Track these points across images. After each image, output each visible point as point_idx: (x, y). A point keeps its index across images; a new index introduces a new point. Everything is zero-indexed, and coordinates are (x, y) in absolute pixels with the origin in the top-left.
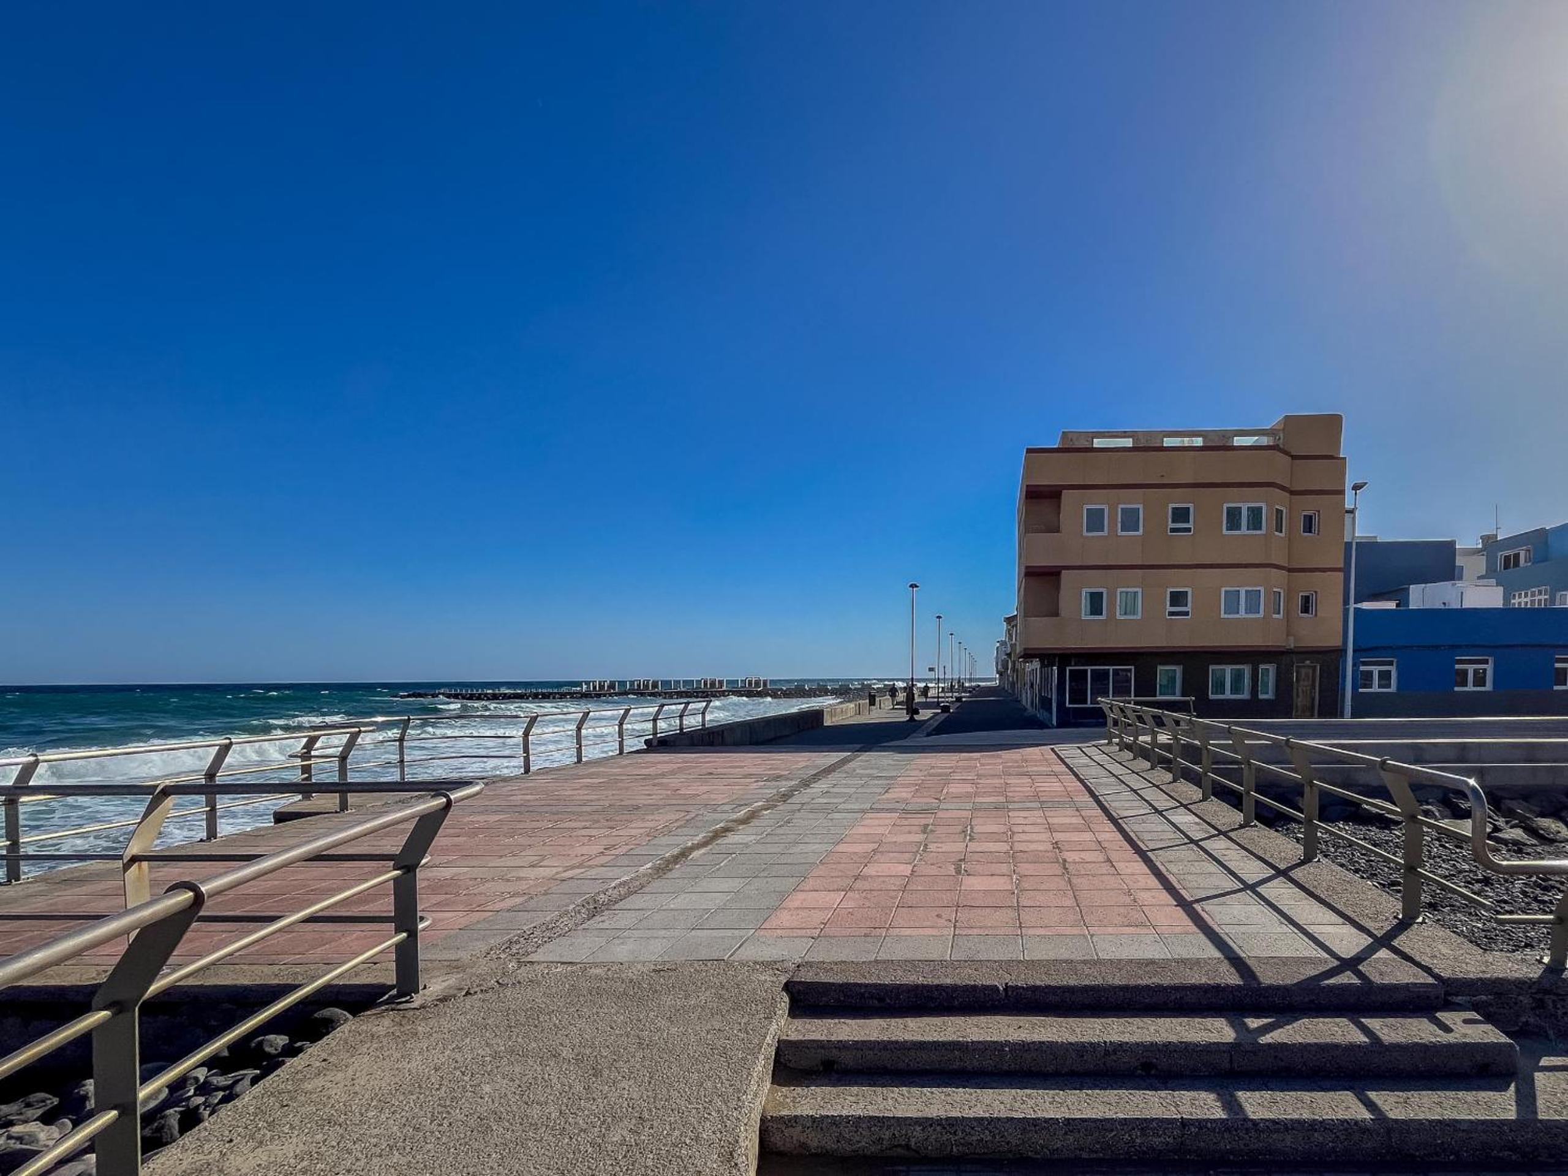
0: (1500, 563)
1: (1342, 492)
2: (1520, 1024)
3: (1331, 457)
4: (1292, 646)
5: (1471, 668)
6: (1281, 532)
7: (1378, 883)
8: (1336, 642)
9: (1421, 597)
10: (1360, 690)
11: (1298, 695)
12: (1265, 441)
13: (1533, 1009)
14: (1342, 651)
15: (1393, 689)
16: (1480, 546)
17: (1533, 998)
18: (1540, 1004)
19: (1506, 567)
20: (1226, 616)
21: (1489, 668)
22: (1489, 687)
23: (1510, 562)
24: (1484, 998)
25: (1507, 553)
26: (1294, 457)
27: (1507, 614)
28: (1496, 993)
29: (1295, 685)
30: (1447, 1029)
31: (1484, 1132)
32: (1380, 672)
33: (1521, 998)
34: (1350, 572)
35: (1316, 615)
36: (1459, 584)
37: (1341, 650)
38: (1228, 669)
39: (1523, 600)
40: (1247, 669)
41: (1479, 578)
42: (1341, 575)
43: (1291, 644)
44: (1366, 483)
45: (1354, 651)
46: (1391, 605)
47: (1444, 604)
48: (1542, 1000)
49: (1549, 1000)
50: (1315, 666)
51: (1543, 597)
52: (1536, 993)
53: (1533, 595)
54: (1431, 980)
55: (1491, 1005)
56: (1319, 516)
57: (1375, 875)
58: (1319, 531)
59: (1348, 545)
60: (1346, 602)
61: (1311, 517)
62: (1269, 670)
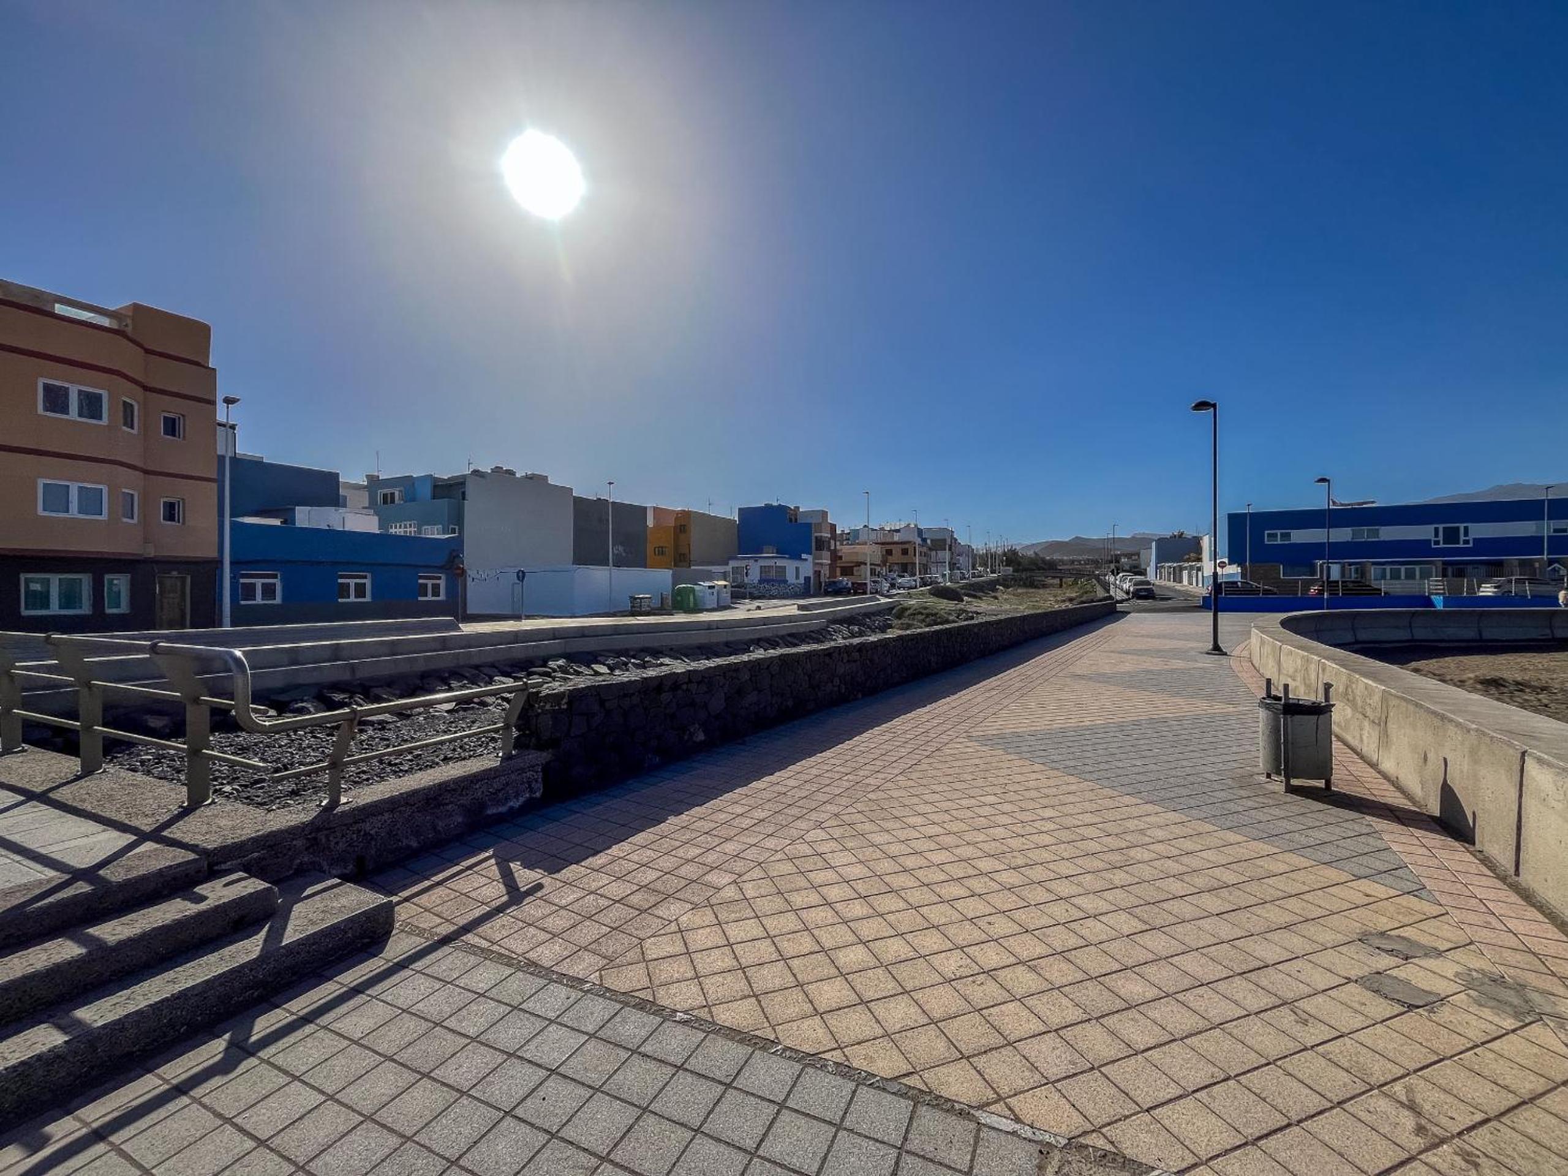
0: (380, 499)
1: (213, 403)
2: (295, 867)
3: (198, 364)
4: (152, 555)
5: (352, 582)
6: (132, 427)
7: (240, 786)
8: (213, 554)
9: (306, 517)
10: (243, 603)
11: (162, 608)
12: (105, 322)
13: (307, 849)
14: (219, 562)
15: (278, 600)
16: (366, 483)
17: (308, 839)
18: (315, 842)
19: (385, 502)
20: (46, 514)
21: (368, 582)
22: (368, 599)
23: (388, 499)
24: (256, 855)
25: (386, 491)
26: (148, 351)
27: (381, 540)
28: (269, 846)
29: (158, 597)
30: (203, 898)
31: (221, 985)
32: (263, 584)
33: (294, 843)
34: (223, 481)
35: (184, 523)
36: (342, 510)
37: (217, 561)
38: (55, 579)
39: (398, 530)
40: (85, 580)
41: (364, 508)
42: (215, 486)
43: (151, 552)
44: (238, 400)
45: (232, 563)
46: (277, 522)
47: (328, 526)
48: (315, 839)
49: (322, 836)
50: (185, 578)
51: (413, 529)
52: (310, 834)
53: (405, 527)
54: (192, 856)
55: (264, 859)
56: (184, 420)
57: (238, 778)
58: (184, 437)
59: (221, 459)
60: (221, 514)
61: (174, 420)
62: (120, 583)
